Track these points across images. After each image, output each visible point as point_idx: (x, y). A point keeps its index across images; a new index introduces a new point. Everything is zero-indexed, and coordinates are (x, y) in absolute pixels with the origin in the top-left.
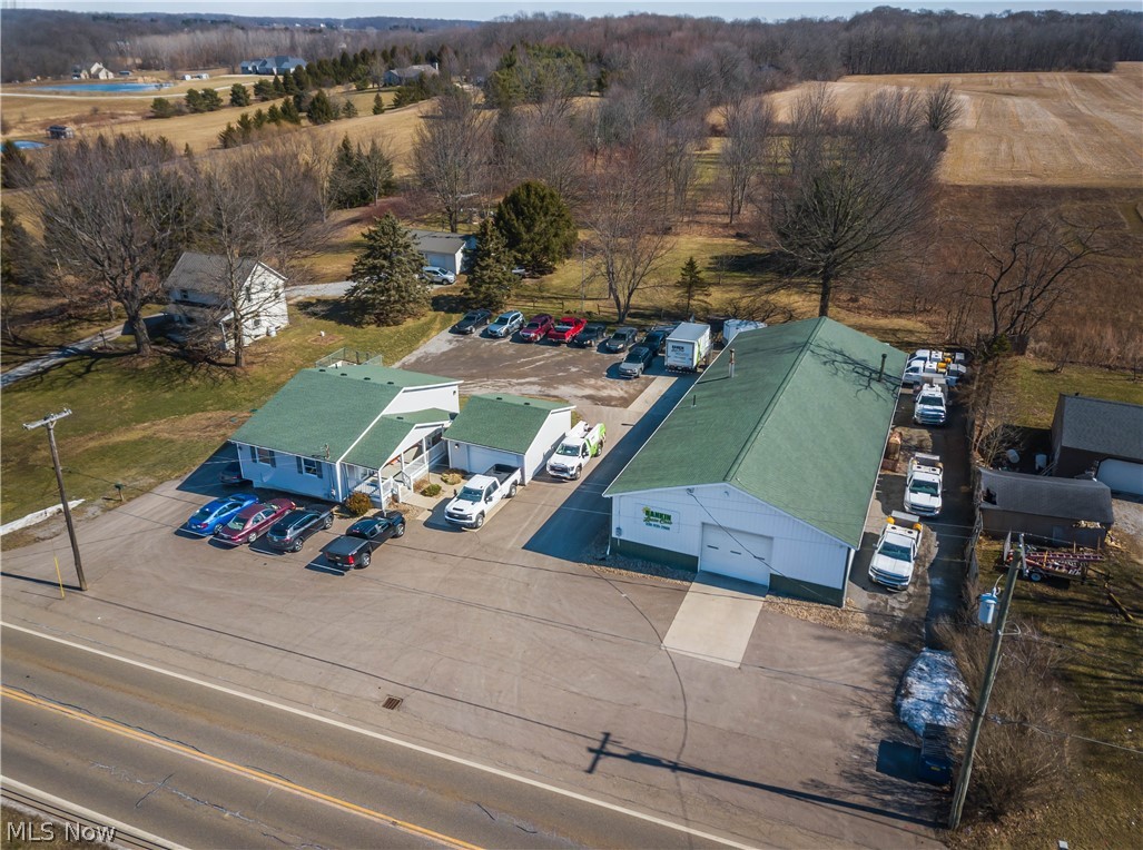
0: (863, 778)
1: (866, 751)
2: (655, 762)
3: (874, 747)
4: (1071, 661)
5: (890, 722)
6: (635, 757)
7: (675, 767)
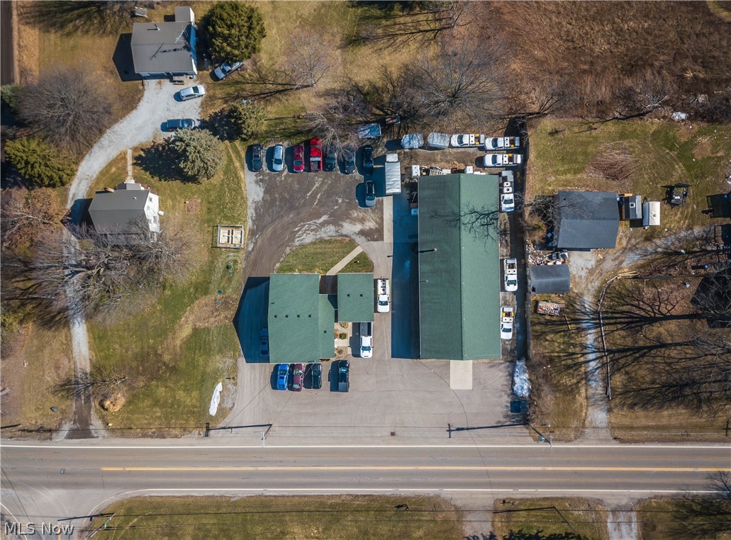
0: (508, 416)
1: (507, 406)
2: (463, 429)
3: (509, 404)
4: (552, 352)
5: (511, 394)
6: (458, 429)
7: (468, 429)
